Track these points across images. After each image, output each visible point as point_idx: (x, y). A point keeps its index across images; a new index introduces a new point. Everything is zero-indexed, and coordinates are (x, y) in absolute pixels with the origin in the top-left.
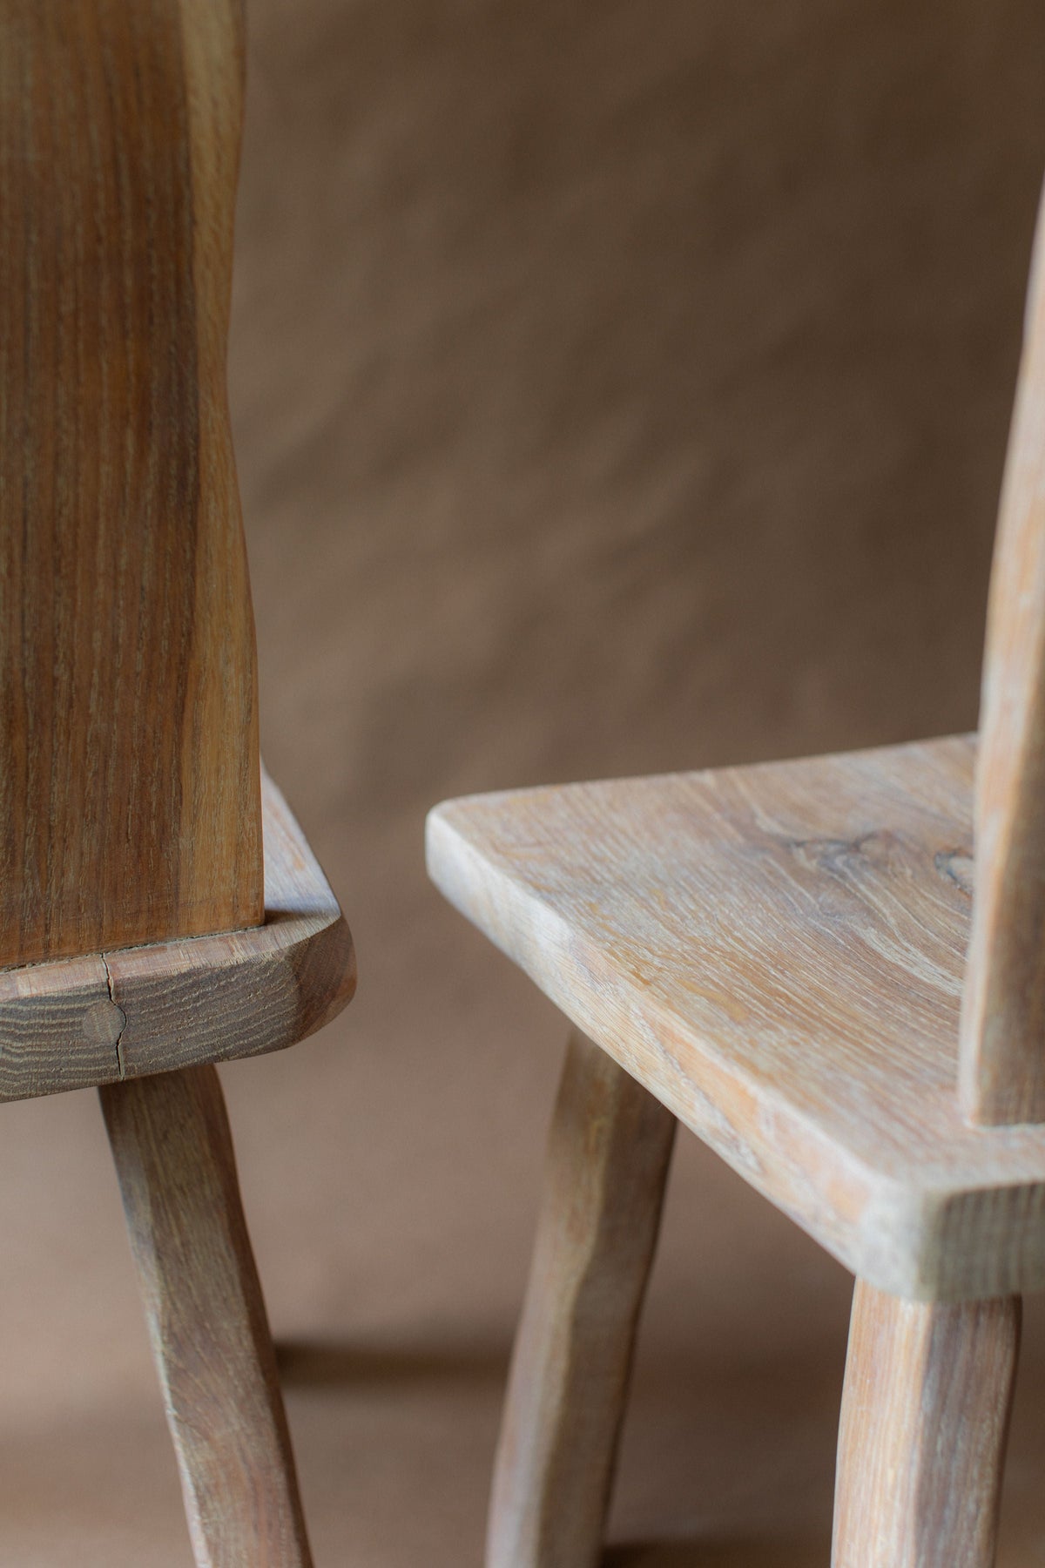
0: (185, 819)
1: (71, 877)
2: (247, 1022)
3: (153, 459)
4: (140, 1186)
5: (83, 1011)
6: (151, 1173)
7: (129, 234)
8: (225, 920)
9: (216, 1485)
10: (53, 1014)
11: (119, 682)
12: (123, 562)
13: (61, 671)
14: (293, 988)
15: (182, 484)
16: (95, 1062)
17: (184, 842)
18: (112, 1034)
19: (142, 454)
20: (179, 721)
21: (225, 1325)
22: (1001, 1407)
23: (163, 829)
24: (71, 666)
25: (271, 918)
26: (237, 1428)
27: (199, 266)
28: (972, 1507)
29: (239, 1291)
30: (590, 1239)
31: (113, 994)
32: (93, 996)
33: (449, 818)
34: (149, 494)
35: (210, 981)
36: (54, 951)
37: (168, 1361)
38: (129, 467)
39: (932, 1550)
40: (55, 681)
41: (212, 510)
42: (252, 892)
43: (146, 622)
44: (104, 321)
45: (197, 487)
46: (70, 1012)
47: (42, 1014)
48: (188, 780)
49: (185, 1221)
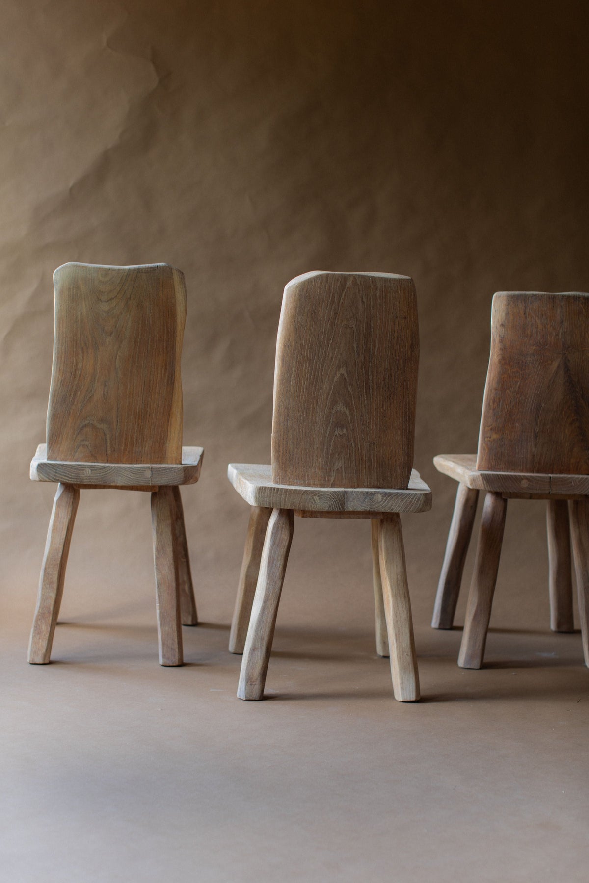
0: (168, 441)
1: (147, 448)
2: (174, 478)
3: (167, 374)
4: (155, 518)
5: (145, 471)
6: (158, 516)
7: (165, 337)
8: (174, 462)
9: (161, 583)
10: (140, 470)
11: (158, 413)
12: (160, 392)
13: (148, 409)
14: (183, 474)
15: (172, 379)
16: (146, 481)
17: (167, 445)
18: (149, 476)
19: (165, 374)
20: (168, 422)
21: (168, 550)
22: (286, 547)
23: (164, 441)
24: (150, 409)
25: (181, 464)
26: (167, 571)
27: (177, 343)
28: (279, 565)
29: (171, 543)
30: (250, 556)
31: (151, 469)
32: (147, 468)
33: (232, 466)
34: (166, 381)
35: (168, 469)
36: (142, 462)
37: (156, 556)
38: (163, 375)
39: (270, 571)
40: (147, 411)
41: (176, 385)
42: (179, 457)
43: (164, 403)
44: (160, 351)
45: (174, 380)
46: (142, 471)
47: (138, 470)
48: (169, 433)
49: (163, 526)
